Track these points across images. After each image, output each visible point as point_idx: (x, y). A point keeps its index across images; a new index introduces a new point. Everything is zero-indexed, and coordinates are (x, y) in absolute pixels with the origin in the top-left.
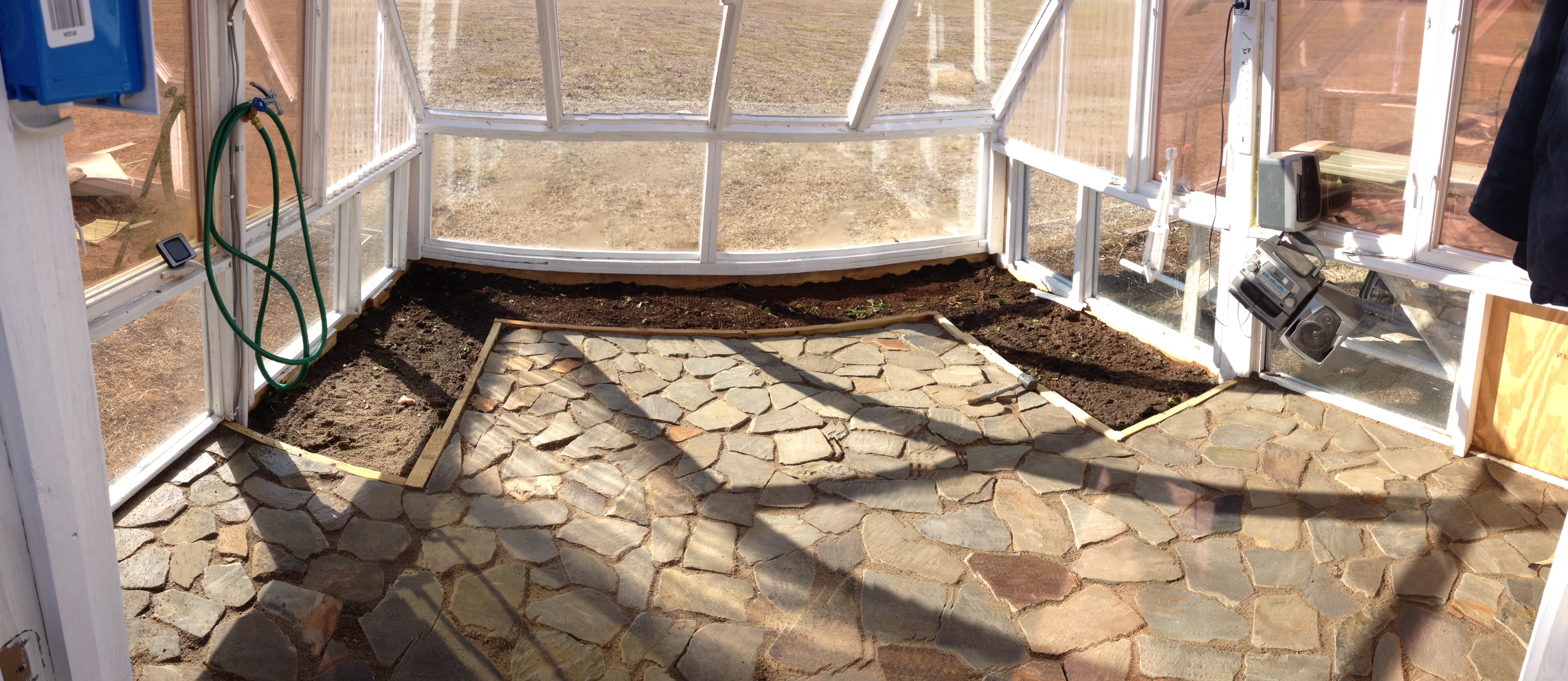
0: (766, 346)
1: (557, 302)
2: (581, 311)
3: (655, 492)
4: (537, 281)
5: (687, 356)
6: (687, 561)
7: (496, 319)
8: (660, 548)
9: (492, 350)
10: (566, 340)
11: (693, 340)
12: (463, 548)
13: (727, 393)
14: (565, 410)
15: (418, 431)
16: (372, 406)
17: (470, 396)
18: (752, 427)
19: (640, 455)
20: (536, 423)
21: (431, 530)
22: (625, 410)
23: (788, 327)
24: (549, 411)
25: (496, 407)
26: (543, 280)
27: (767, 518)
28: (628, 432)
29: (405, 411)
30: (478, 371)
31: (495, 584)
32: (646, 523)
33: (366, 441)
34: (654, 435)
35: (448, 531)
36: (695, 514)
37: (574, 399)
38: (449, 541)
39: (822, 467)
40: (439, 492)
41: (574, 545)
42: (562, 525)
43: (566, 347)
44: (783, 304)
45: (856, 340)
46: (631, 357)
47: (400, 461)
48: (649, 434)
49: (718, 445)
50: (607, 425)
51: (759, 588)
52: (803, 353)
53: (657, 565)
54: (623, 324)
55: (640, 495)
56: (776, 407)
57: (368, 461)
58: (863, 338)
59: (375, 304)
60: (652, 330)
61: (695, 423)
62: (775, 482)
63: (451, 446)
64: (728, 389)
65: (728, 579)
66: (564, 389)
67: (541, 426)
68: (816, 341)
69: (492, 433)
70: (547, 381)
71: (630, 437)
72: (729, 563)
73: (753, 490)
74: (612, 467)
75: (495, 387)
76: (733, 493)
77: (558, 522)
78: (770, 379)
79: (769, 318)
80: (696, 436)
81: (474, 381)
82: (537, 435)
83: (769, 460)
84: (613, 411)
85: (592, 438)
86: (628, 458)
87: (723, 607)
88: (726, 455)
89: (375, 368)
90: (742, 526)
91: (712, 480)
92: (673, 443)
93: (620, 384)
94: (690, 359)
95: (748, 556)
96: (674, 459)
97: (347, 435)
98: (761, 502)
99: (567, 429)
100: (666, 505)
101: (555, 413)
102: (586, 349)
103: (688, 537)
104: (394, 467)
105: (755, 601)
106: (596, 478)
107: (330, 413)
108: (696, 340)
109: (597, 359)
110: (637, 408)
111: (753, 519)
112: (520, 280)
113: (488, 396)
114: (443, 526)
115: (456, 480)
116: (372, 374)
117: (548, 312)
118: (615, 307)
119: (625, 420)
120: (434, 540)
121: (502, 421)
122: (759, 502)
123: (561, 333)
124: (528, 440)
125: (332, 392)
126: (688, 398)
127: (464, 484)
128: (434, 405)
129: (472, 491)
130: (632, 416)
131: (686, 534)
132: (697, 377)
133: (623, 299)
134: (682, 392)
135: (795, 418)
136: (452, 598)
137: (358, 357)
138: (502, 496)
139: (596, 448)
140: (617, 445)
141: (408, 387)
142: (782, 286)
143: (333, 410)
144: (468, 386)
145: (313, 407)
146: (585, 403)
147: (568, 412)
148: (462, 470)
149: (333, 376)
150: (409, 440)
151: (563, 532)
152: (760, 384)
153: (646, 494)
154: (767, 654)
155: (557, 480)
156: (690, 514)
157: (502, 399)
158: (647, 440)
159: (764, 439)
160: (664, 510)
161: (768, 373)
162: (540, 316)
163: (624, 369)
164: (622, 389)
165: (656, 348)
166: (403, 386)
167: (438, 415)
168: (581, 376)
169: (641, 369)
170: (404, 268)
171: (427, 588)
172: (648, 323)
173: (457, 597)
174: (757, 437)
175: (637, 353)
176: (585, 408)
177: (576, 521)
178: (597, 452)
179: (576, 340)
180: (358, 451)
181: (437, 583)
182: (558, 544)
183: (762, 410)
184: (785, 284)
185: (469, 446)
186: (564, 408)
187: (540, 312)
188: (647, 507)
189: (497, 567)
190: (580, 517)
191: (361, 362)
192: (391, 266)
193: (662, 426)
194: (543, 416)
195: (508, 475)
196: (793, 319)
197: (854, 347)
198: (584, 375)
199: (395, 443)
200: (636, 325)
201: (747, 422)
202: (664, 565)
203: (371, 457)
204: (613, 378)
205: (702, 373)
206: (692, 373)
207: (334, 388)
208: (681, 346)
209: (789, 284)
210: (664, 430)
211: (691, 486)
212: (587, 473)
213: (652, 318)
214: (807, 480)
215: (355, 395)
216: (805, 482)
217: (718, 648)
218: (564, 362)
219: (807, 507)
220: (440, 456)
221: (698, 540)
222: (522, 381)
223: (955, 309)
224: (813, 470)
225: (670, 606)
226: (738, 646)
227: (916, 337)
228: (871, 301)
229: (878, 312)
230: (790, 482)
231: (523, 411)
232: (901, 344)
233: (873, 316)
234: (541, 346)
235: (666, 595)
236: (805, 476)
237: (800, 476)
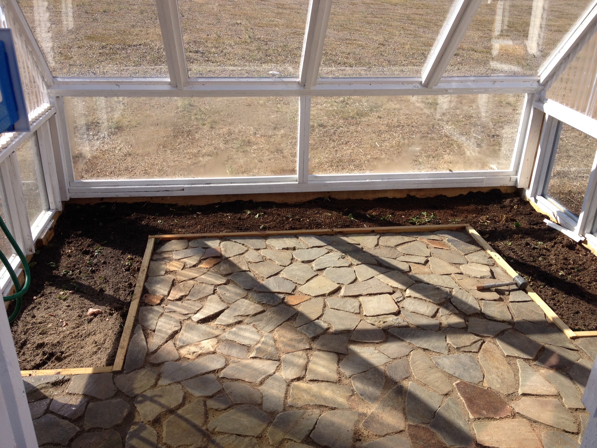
0: (351, 240)
1: (195, 218)
2: (214, 223)
3: (282, 339)
4: (176, 205)
5: (294, 249)
6: (309, 377)
7: (149, 236)
8: (289, 371)
9: (151, 259)
10: (206, 245)
11: (298, 238)
12: (163, 401)
13: (325, 271)
14: (214, 294)
15: (111, 331)
16: (68, 322)
17: (142, 296)
18: (342, 292)
19: (269, 317)
20: (193, 305)
21: (136, 396)
22: (255, 288)
23: (366, 227)
24: (201, 296)
25: (162, 300)
26: (181, 203)
27: (356, 348)
28: (259, 303)
29: (95, 319)
30: (144, 276)
31: (188, 416)
32: (277, 358)
33: (73, 350)
34: (277, 303)
35: (149, 393)
36: (310, 349)
37: (218, 285)
38: (152, 399)
39: (391, 319)
40: (135, 370)
41: (232, 379)
42: (222, 369)
43: (208, 250)
44: (362, 212)
45: (414, 239)
46: (256, 253)
47: (103, 357)
48: (274, 302)
49: (322, 305)
50: (243, 300)
51: (355, 390)
52: (377, 245)
53: (287, 381)
54: (246, 230)
55: (271, 342)
56: (359, 279)
57: (80, 363)
58: (419, 238)
59: (45, 243)
60: (268, 232)
61: (305, 292)
62: (361, 326)
63: (135, 336)
64: (325, 269)
65: (335, 385)
66: (210, 279)
67: (198, 307)
68: (387, 237)
69: (162, 319)
70: (197, 275)
71: (260, 306)
72: (335, 376)
73: (347, 332)
74: (250, 327)
75: (159, 286)
76: (335, 334)
77: (219, 368)
78: (355, 262)
79: (352, 221)
80: (307, 300)
81: (142, 284)
82: (195, 313)
83: (356, 313)
84: (246, 290)
85: (235, 310)
86: (260, 320)
87: (334, 402)
88: (328, 311)
89: (62, 293)
90: (341, 354)
91: (320, 327)
92: (290, 306)
93: (249, 271)
94: (297, 251)
95: (347, 372)
96: (293, 316)
97: (57, 350)
98: (352, 338)
99: (217, 306)
100: (289, 346)
101: (206, 297)
102: (222, 249)
103: (308, 363)
104: (99, 362)
105: (353, 397)
106: (240, 335)
107: (38, 338)
108: (300, 238)
109: (231, 255)
110: (262, 286)
111: (348, 349)
112: (163, 205)
113: (154, 293)
114: (144, 391)
115: (146, 358)
116: (60, 298)
117: (189, 226)
118: (240, 219)
119: (255, 295)
120: (141, 402)
121: (168, 309)
122: (351, 339)
123: (202, 240)
124: (190, 318)
125: (34, 320)
126: (299, 276)
127: (152, 359)
128: (117, 309)
129: (159, 361)
130: (261, 292)
131: (306, 361)
132: (303, 262)
133: (245, 213)
134: (293, 273)
135: (373, 287)
136: (164, 434)
137: (43, 288)
138: (179, 359)
139: (238, 316)
140: (252, 312)
141: (91, 301)
142: (362, 200)
143: (40, 334)
144: (138, 291)
145: (22, 336)
146: (227, 287)
147: (216, 295)
148: (148, 349)
149: (30, 308)
150: (105, 340)
151: (224, 373)
152: (347, 265)
153: (275, 341)
154: (361, 426)
155: (215, 341)
156: (307, 349)
157: (166, 293)
158: (273, 306)
159: (352, 300)
160: (289, 349)
161: (353, 257)
162: (183, 230)
163: (251, 261)
164: (251, 274)
165: (273, 245)
166: (87, 302)
167: (121, 316)
168: (222, 268)
169: (263, 260)
170: (61, 209)
171: (144, 434)
172: (264, 229)
173: (167, 432)
174: (348, 298)
175: (259, 249)
176: (227, 290)
177: (231, 365)
178: (240, 319)
179: (214, 244)
180: (68, 359)
181: (150, 428)
182: (221, 381)
183: (350, 281)
184: (364, 198)
185: (150, 332)
186: (212, 292)
187: (183, 227)
188: (277, 349)
189: (187, 406)
190: (234, 362)
191: (48, 290)
192: (49, 209)
193: (282, 296)
194: (198, 300)
195: (181, 344)
196: (370, 222)
197: (412, 243)
198: (223, 267)
199: (94, 345)
200: (256, 230)
201: (338, 289)
202: (293, 380)
203: (81, 360)
204: (244, 268)
205: (306, 259)
206: (299, 260)
207: (34, 317)
208: (290, 242)
209: (368, 198)
210: (284, 299)
211: (307, 332)
212: (235, 334)
213: (267, 225)
214: (381, 326)
215: (52, 318)
216: (379, 327)
217: (333, 424)
218: (208, 260)
219: (381, 342)
220: (129, 344)
221: (314, 363)
222: (179, 278)
223: (484, 225)
224: (385, 320)
225: (300, 403)
226: (344, 422)
227: (455, 241)
228: (425, 213)
229: (429, 222)
230: (370, 327)
231: (184, 299)
232: (444, 245)
233: (425, 224)
234: (189, 251)
235: (297, 397)
236: (379, 324)
237: (376, 323)
